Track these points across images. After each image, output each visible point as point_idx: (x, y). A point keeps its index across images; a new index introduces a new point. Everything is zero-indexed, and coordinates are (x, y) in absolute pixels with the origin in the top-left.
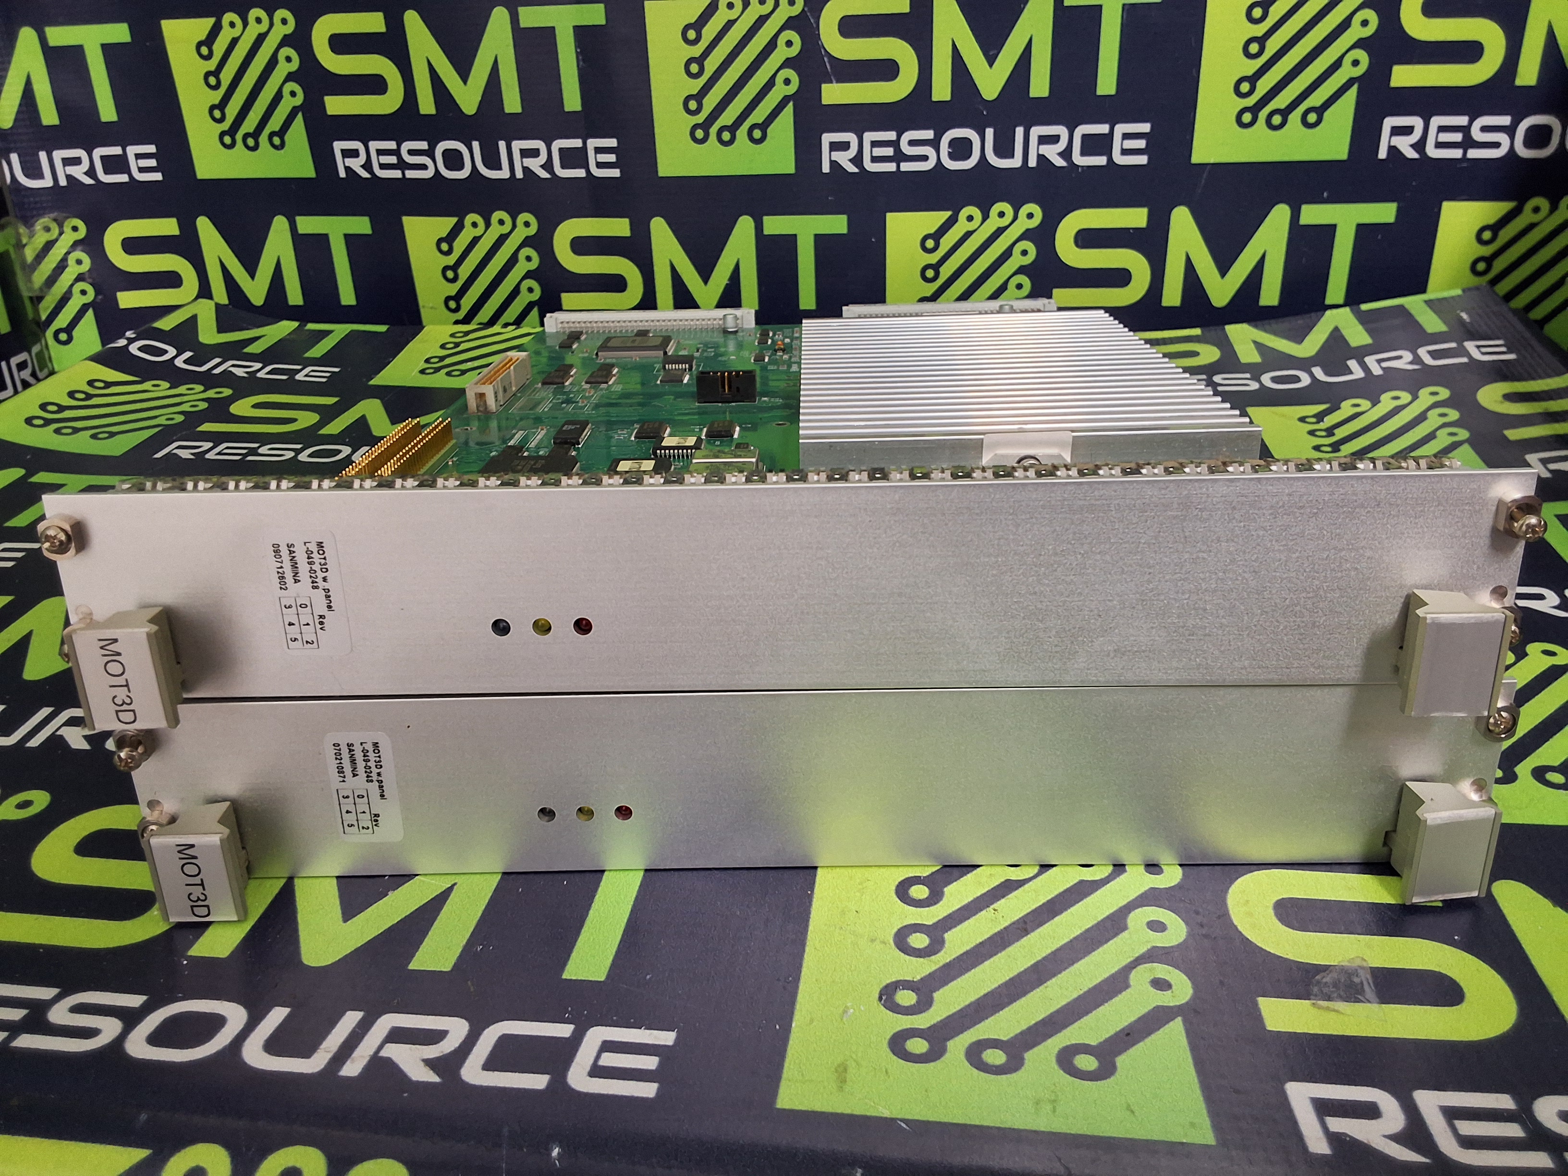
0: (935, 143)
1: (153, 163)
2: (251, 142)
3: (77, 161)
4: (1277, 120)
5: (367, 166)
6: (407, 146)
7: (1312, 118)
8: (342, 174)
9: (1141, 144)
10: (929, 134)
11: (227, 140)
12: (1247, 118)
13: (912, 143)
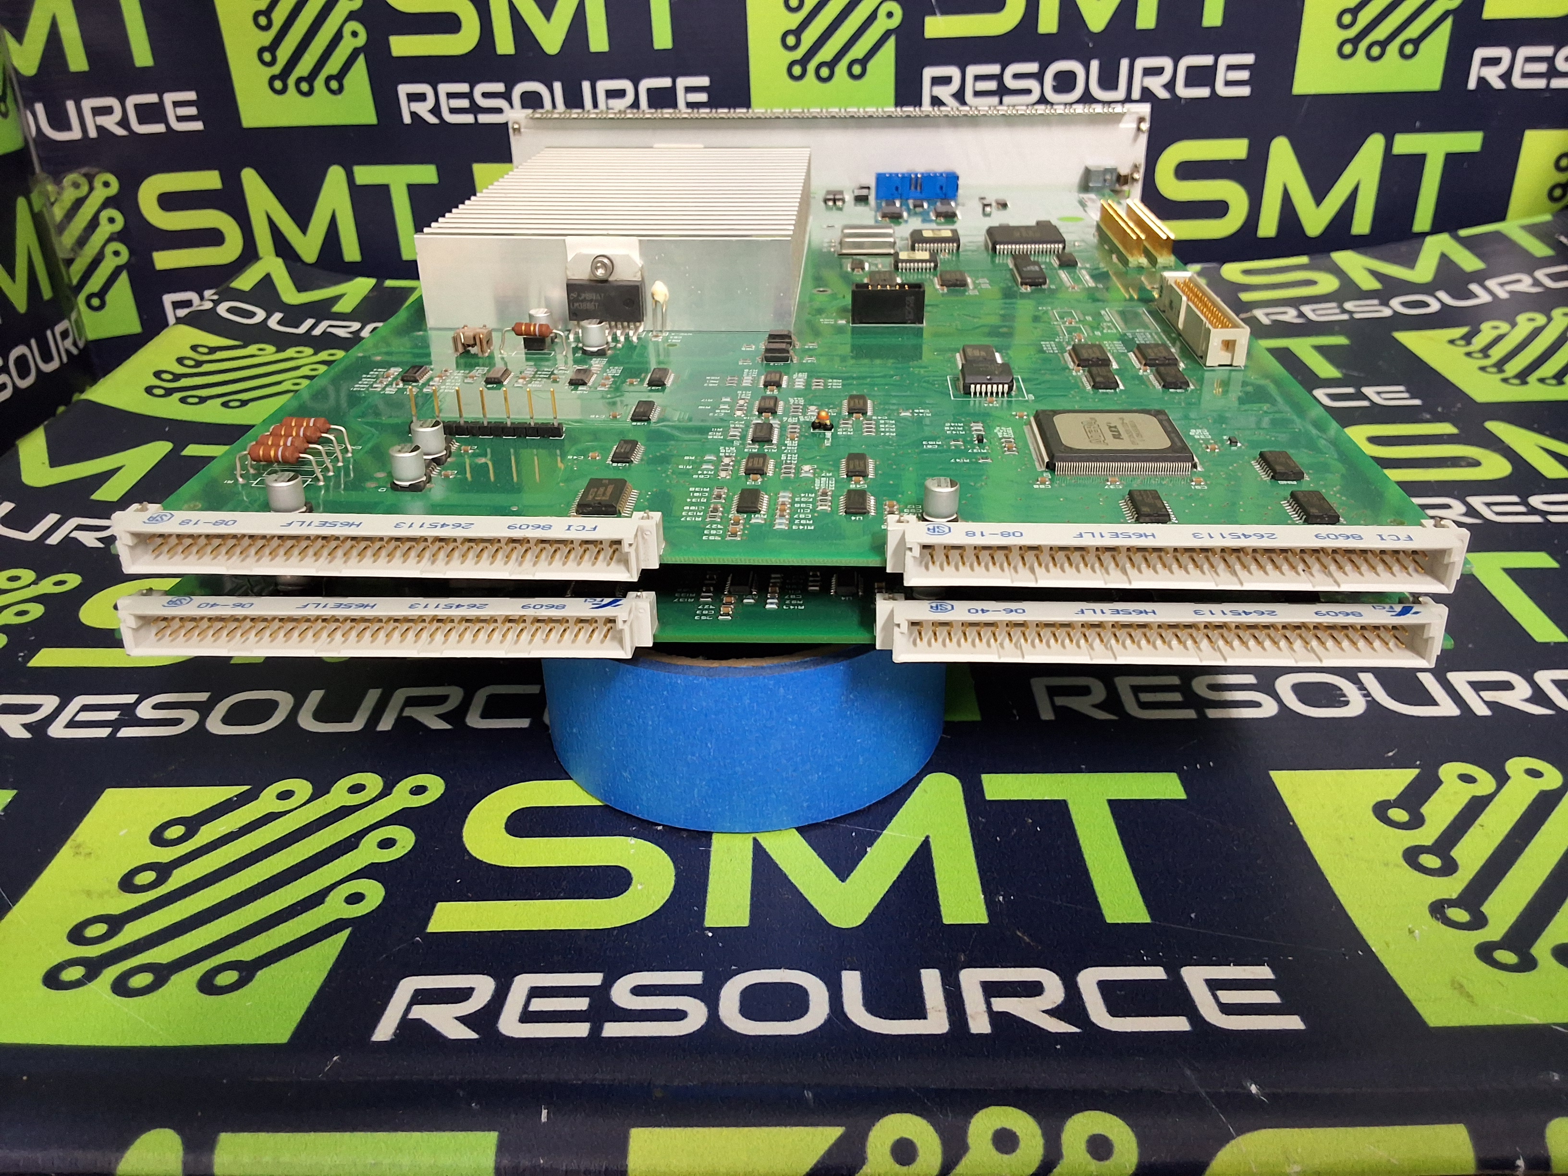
0: (1039, 77)
1: (192, 111)
2: (305, 87)
3: (108, 110)
4: (1376, 51)
5: (436, 110)
6: (481, 88)
7: (1409, 49)
8: (407, 119)
9: (1244, 75)
10: (1033, 67)
11: (278, 85)
12: (1348, 49)
13: (1017, 76)
